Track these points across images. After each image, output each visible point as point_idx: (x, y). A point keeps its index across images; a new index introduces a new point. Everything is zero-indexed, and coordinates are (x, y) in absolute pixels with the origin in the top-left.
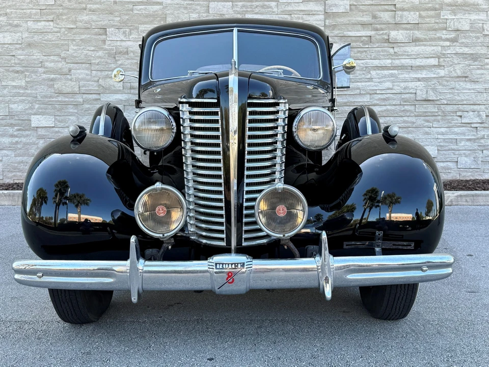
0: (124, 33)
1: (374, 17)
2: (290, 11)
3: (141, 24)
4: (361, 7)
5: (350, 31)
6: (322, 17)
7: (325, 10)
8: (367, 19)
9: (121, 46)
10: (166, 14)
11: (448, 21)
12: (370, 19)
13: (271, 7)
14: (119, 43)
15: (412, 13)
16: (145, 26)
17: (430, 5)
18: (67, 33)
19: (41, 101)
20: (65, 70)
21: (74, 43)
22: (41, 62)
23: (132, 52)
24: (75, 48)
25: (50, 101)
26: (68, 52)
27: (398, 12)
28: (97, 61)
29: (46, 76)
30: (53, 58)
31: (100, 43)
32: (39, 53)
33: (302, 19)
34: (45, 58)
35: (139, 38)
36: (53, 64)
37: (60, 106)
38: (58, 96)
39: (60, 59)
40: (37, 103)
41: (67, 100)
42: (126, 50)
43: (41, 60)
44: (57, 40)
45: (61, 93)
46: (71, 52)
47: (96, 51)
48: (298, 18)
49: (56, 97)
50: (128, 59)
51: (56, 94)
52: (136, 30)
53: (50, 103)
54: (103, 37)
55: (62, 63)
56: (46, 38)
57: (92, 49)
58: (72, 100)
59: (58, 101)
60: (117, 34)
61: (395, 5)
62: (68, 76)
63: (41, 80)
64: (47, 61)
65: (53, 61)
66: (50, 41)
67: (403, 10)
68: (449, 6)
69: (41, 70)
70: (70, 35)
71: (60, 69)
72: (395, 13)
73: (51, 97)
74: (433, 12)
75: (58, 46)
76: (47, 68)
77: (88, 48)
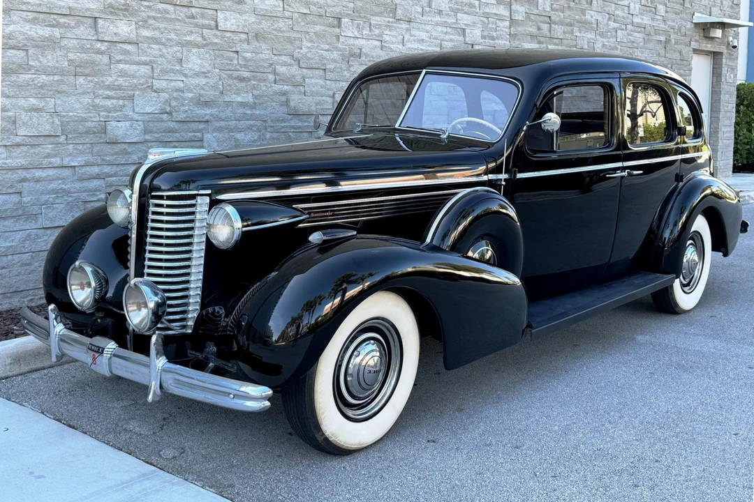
0: (358, 27)
1: (539, 29)
2: (488, 13)
3: (372, 15)
4: (532, 16)
5: (524, 42)
6: (507, 24)
7: (511, 15)
8: (534, 30)
9: (354, 45)
10: (396, 5)
11: (578, 38)
12: (536, 30)
13: (475, 7)
14: (352, 41)
15: (560, 27)
16: (377, 18)
17: (569, 20)
18: (300, 20)
19: (273, 127)
20: (299, 79)
21: (308, 37)
22: (271, 64)
23: (365, 54)
24: (309, 45)
25: (283, 127)
26: (302, 51)
27: (553, 26)
28: (332, 66)
29: (277, 87)
30: (285, 58)
31: (334, 39)
32: (268, 49)
33: (496, 24)
34: (276, 58)
35: (372, 35)
36: (285, 68)
37: (294, 134)
38: (291, 119)
39: (293, 62)
40: (269, 130)
41: (300, 124)
42: (359, 51)
43: (271, 62)
44: (289, 31)
45: (296, 115)
46: (304, 50)
47: (330, 50)
48: (493, 23)
49: (289, 121)
50: (362, 64)
51: (290, 117)
52: (368, 24)
53: (283, 130)
54: (337, 30)
55: (295, 67)
56: (276, 26)
57: (327, 47)
58: (306, 124)
59: (293, 127)
60: (351, 28)
61: (550, 17)
62: (301, 88)
63: (271, 93)
64: (278, 64)
65: (285, 64)
66: (281, 32)
67: (555, 23)
68: (578, 22)
69: (271, 77)
70: (303, 24)
71: (294, 76)
72: (550, 26)
73: (283, 121)
74: (570, 28)
75: (290, 41)
76: (278, 75)
77: (322, 46)
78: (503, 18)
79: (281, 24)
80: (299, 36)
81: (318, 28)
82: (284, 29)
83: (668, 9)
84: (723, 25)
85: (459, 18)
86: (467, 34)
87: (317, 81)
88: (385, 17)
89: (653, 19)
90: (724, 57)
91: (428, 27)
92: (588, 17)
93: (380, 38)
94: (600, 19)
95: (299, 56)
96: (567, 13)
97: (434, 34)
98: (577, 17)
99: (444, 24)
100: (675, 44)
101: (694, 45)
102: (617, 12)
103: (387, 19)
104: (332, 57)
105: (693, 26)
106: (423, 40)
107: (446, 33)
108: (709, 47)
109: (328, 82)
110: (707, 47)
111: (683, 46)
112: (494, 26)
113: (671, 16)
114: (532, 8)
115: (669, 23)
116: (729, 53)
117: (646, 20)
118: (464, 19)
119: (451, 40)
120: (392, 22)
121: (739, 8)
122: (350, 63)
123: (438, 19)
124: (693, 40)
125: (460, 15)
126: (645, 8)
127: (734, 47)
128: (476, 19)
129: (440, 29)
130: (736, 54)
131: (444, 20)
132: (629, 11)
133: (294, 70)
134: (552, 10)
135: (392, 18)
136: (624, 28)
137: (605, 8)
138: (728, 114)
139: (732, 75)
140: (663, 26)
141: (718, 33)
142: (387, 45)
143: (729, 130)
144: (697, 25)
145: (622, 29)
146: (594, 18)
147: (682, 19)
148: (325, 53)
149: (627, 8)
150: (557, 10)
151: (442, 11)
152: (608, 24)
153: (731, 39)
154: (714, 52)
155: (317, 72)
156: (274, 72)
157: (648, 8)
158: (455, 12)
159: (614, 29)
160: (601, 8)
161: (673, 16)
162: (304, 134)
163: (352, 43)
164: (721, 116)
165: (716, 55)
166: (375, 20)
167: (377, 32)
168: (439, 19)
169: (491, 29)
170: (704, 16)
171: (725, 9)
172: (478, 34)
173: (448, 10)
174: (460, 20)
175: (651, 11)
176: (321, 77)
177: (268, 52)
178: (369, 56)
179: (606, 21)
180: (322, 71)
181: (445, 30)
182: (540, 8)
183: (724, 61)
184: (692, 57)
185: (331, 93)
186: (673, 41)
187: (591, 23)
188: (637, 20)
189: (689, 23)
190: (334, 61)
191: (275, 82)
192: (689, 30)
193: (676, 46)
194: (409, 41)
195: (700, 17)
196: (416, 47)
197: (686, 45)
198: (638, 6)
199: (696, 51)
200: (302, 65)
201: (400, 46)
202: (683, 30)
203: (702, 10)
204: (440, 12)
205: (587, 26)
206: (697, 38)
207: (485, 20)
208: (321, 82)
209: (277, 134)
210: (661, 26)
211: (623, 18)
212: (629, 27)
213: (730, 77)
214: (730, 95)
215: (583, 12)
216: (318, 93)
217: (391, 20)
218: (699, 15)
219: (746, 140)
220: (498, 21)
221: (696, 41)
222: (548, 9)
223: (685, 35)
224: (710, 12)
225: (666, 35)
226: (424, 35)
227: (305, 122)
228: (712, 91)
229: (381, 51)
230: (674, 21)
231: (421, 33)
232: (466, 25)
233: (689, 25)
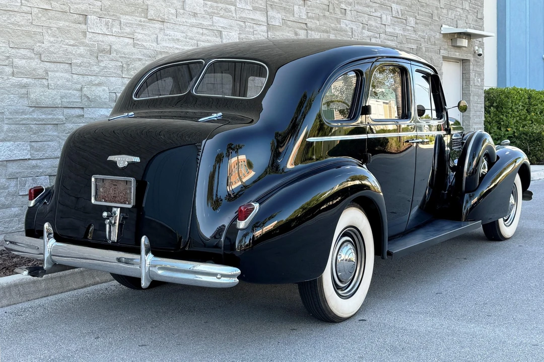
0: (107, 24)
1: (296, 34)
2: (245, 18)
3: (122, 14)
4: (288, 22)
6: (265, 28)
7: (267, 20)
8: (291, 35)
9: (103, 42)
10: (147, 5)
12: (294, 35)
13: (231, 11)
14: (100, 38)
15: (316, 33)
16: (127, 17)
17: (325, 27)
18: (40, 15)
19: (11, 119)
20: (41, 72)
21: (50, 32)
22: (8, 57)
23: (115, 50)
24: (52, 39)
25: (24, 119)
26: (43, 45)
27: (309, 31)
28: (79, 61)
29: (14, 80)
30: (22, 52)
31: (81, 36)
32: (4, 42)
33: (253, 28)
34: (13, 50)
35: (123, 33)
36: (24, 61)
37: (37, 126)
38: (33, 111)
39: (33, 55)
40: (6, 122)
41: (44, 116)
42: (109, 47)
43: (8, 55)
44: (28, 26)
45: (38, 107)
46: (46, 44)
47: (76, 46)
48: (250, 27)
49: (30, 113)
50: (112, 60)
51: (31, 109)
52: (117, 22)
53: (24, 122)
54: (83, 27)
55: (36, 60)
56: (13, 20)
57: (72, 42)
58: (50, 117)
59: (35, 119)
60: (99, 25)
61: (306, 24)
62: (44, 81)
63: (8, 85)
64: (16, 57)
65: (23, 57)
66: (19, 26)
67: (311, 30)
68: (333, 30)
69: (8, 70)
70: (44, 19)
71: (34, 70)
72: (307, 32)
73: (23, 113)
74: (326, 34)
75: (29, 34)
76: (16, 67)
77: (67, 41)
78: (261, 23)
79: (18, 18)
80: (40, 30)
81: (61, 24)
82: (23, 23)
83: (418, 21)
84: (468, 36)
85: (214, 20)
86: (224, 36)
87: (62, 74)
88: (136, 16)
89: (404, 30)
90: (471, 63)
91: (182, 28)
92: (343, 25)
93: (131, 36)
94: (354, 27)
95: (41, 50)
96: (323, 21)
97: (190, 34)
98: (333, 25)
99: (200, 26)
100: (426, 52)
101: (443, 53)
102: (370, 22)
103: (139, 19)
104: (78, 53)
105: (441, 36)
106: (178, 40)
107: (202, 34)
108: (457, 54)
109: (75, 76)
110: (456, 55)
111: (433, 54)
112: (252, 30)
113: (420, 27)
114: (288, 15)
115: (420, 33)
116: (476, 61)
117: (398, 30)
118: (220, 22)
119: (208, 41)
120: (144, 22)
121: (483, 22)
122: (100, 58)
123: (193, 20)
124: (442, 48)
125: (216, 18)
126: (396, 19)
127: (480, 55)
128: (233, 23)
129: (195, 30)
130: (481, 61)
131: (200, 22)
132: (381, 21)
133: (35, 63)
134: (308, 18)
135: (144, 18)
136: (378, 36)
137: (359, 18)
138: (478, 113)
139: (479, 80)
140: (414, 36)
141: (464, 42)
142: (140, 43)
143: (479, 126)
144: (445, 35)
145: (376, 38)
146: (349, 26)
147: (431, 30)
148: (70, 49)
149: (379, 19)
150: (313, 18)
151: (197, 14)
152: (362, 33)
153: (477, 48)
154: (463, 60)
155: (62, 66)
156: (11, 65)
157: (399, 20)
158: (211, 15)
159: (368, 37)
160: (355, 18)
161: (423, 27)
162: (48, 126)
163: (101, 39)
164: (471, 115)
165: (464, 62)
166: (124, 19)
167: (128, 30)
168: (195, 21)
169: (248, 32)
170: (451, 27)
171: (470, 23)
172: (235, 37)
173: (203, 13)
174: (216, 23)
175: (402, 22)
176: (66, 71)
177: (4, 45)
178: (120, 52)
179: (360, 29)
180: (67, 66)
181: (201, 31)
182: (296, 16)
183: (471, 67)
184: (442, 63)
185: (79, 86)
186: (424, 49)
187: (346, 31)
188: (389, 30)
189: (438, 34)
190: (81, 55)
191: (13, 74)
192: (438, 39)
193: (427, 53)
194: (163, 40)
195: (447, 29)
196: (171, 46)
197: (435, 52)
198: (389, 18)
199: (445, 58)
200: (43, 58)
201: (155, 45)
202: (432, 40)
203: (449, 23)
204: (195, 15)
205: (342, 33)
206: (446, 47)
207: (242, 24)
208: (67, 76)
209: (17, 126)
210: (412, 35)
211: (376, 27)
212: (383, 36)
213: (478, 81)
214: (479, 96)
215: (338, 21)
216: (62, 87)
217: (143, 19)
218: (447, 27)
219: (497, 137)
220: (255, 26)
221: (445, 49)
222: (305, 17)
223: (435, 44)
224: (457, 25)
225: (417, 44)
226: (179, 35)
227: (50, 114)
228: (463, 93)
229: (133, 48)
230: (424, 31)
231: (176, 33)
232: (222, 27)
233: (438, 36)
